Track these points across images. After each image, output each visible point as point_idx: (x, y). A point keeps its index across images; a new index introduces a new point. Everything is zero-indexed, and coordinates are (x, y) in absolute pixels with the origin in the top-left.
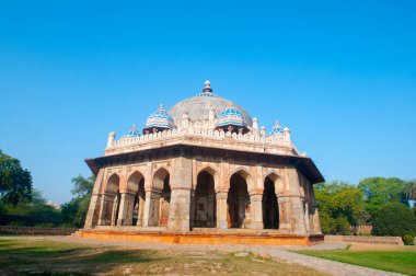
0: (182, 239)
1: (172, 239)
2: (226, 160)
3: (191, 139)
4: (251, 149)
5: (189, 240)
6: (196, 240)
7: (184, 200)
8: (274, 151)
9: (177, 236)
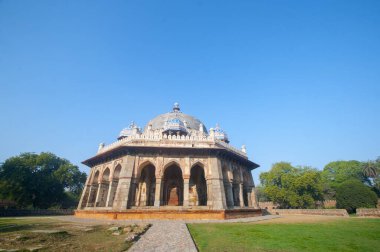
0: (119, 216)
1: (112, 216)
2: (161, 155)
3: (137, 142)
4: (182, 146)
5: (125, 216)
6: (130, 216)
7: (125, 186)
8: (200, 146)
9: (116, 214)
